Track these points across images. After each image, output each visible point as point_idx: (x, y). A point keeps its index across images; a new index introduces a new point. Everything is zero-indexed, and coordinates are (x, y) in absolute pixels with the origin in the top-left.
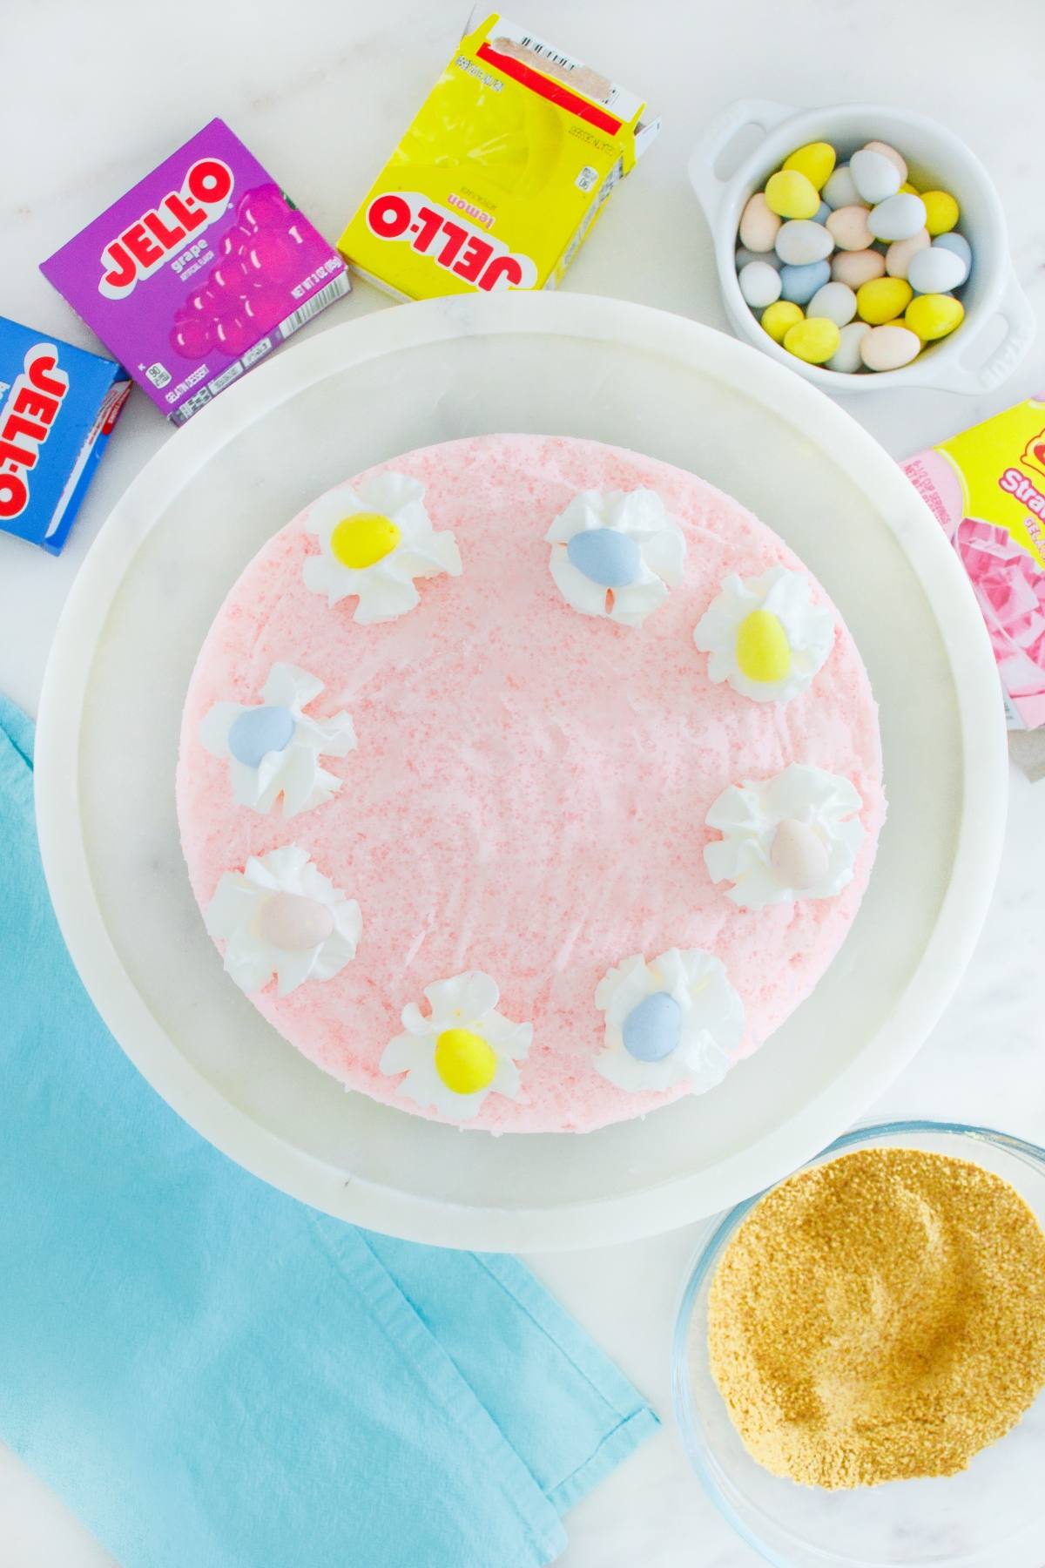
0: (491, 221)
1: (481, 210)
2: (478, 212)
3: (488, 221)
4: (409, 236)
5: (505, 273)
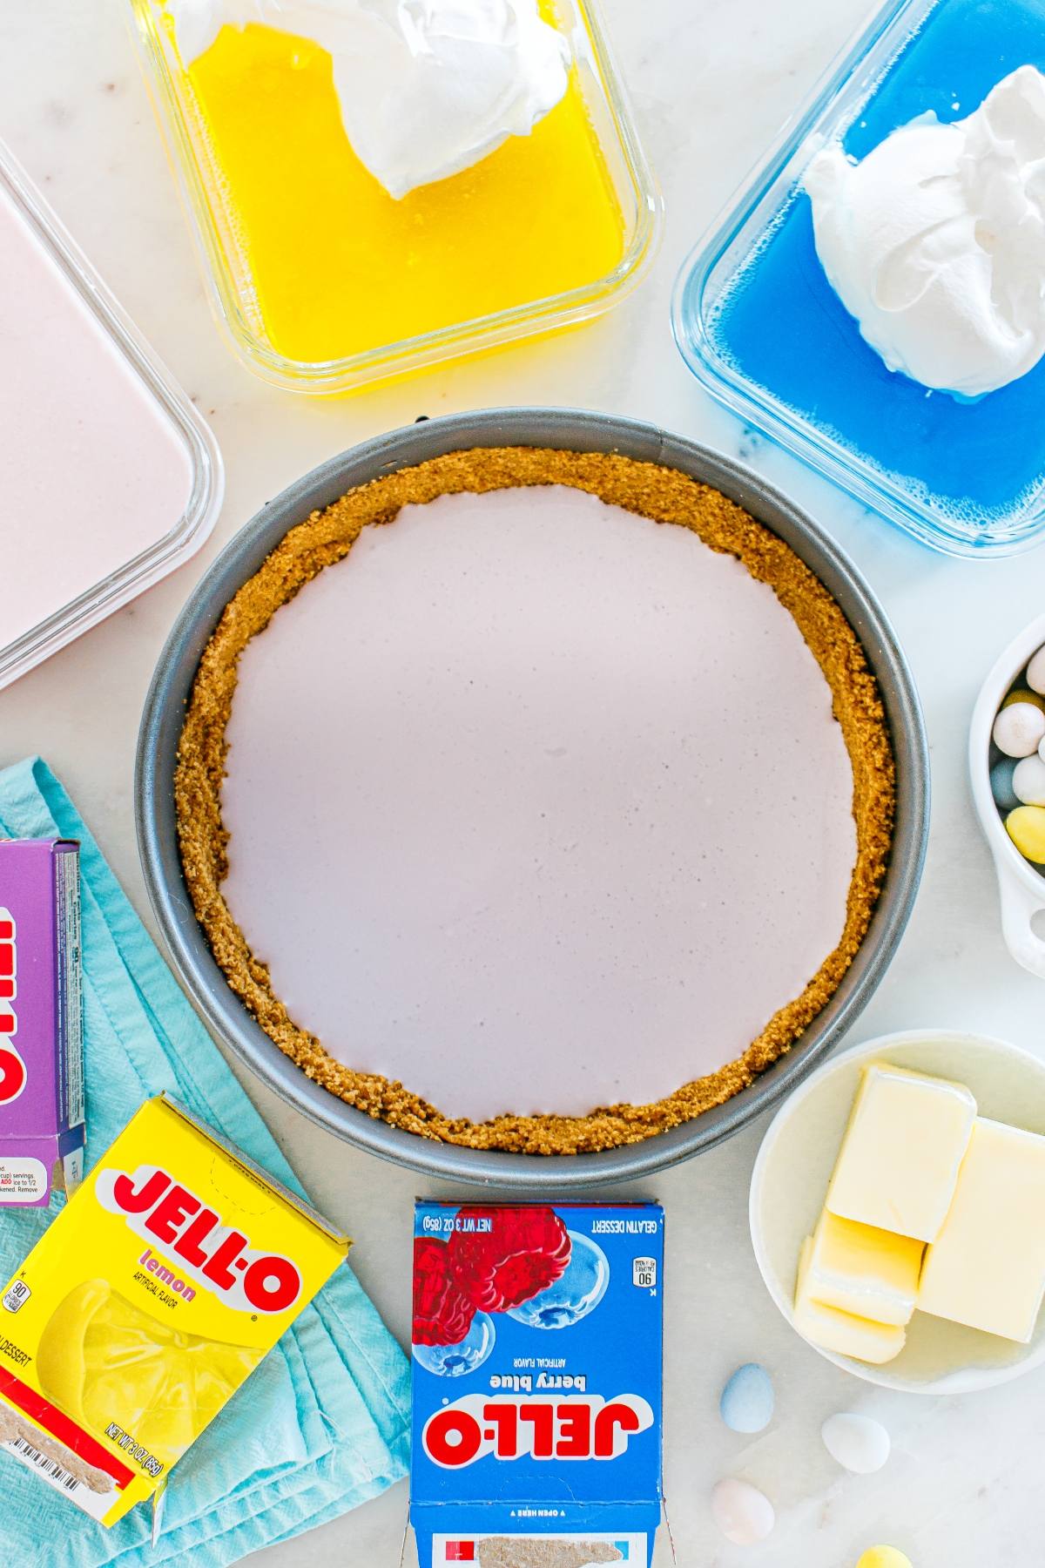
0: (143, 1261)
1: (152, 1276)
2: (158, 1274)
3: (147, 1261)
4: (250, 1254)
5: (135, 1192)
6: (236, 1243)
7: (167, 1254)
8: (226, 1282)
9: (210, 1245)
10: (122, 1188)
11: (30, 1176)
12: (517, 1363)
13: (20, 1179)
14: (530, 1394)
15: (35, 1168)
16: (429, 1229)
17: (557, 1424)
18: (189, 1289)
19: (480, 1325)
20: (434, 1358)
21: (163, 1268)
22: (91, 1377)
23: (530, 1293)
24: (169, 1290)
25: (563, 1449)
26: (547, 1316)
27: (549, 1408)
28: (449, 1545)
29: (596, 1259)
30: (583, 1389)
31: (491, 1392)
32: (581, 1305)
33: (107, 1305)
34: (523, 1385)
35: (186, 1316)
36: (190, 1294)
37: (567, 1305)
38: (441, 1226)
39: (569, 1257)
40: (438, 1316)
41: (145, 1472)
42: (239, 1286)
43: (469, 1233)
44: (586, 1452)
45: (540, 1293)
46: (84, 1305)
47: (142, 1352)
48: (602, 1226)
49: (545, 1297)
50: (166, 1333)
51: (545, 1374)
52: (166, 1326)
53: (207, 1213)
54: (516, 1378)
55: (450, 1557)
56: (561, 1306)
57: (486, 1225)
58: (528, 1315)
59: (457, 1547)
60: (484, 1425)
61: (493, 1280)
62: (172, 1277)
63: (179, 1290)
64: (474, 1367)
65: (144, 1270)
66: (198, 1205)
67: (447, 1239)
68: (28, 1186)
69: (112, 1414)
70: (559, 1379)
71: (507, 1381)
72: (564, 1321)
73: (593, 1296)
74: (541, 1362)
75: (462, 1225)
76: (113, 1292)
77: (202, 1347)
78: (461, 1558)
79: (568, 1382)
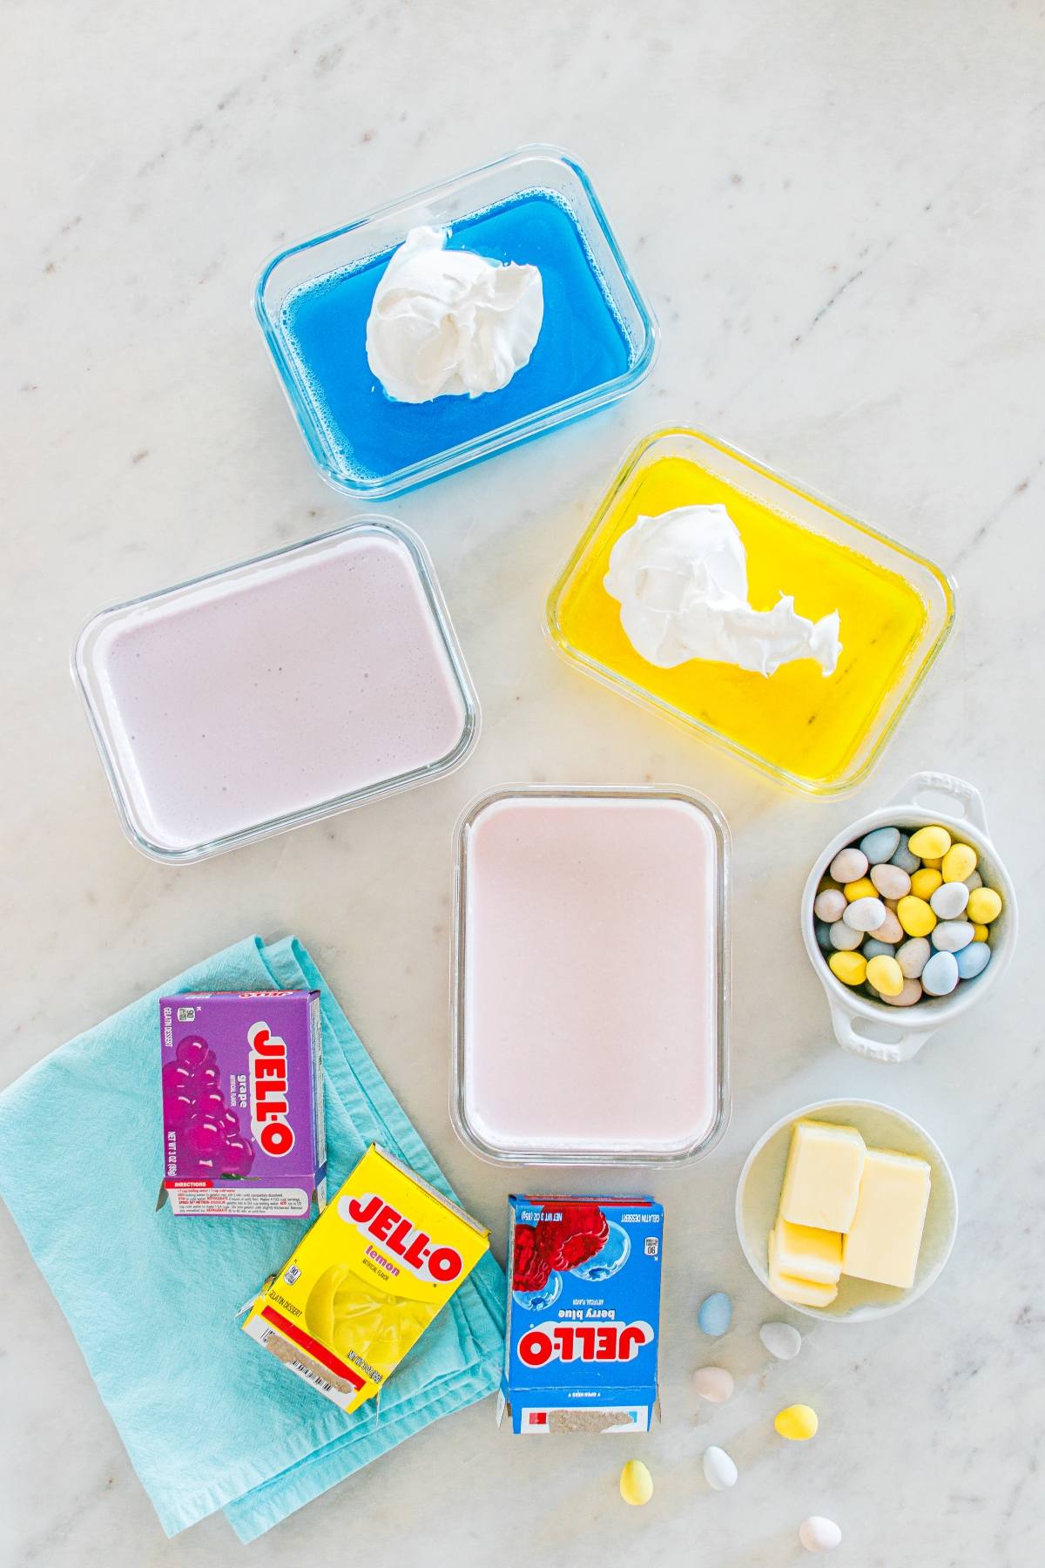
0: (367, 1252)
1: (373, 1261)
2: (377, 1260)
3: (370, 1252)
4: (432, 1247)
5: (362, 1210)
6: (423, 1240)
7: (382, 1247)
8: (418, 1264)
9: (408, 1241)
10: (354, 1206)
11: (298, 1200)
12: (576, 1302)
13: (291, 1202)
14: (582, 1321)
15: (300, 1194)
16: (525, 1219)
17: (597, 1339)
18: (395, 1269)
19: (554, 1279)
20: (526, 1299)
21: (379, 1256)
22: (338, 1323)
23: (584, 1259)
24: (384, 1269)
25: (601, 1355)
26: (593, 1273)
27: (593, 1330)
28: (532, 1415)
29: (624, 1238)
30: (613, 1318)
31: (559, 1320)
32: (613, 1267)
33: (346, 1279)
34: (578, 1316)
35: (393, 1286)
36: (396, 1272)
37: (606, 1266)
38: (532, 1216)
39: (607, 1237)
40: (529, 1273)
41: (372, 1381)
42: (426, 1265)
43: (548, 1222)
44: (614, 1357)
45: (589, 1259)
46: (333, 1280)
47: (368, 1308)
48: (627, 1218)
49: (592, 1261)
50: (384, 1296)
51: (591, 1309)
52: (382, 1292)
53: (405, 1222)
54: (574, 1312)
55: (532, 1422)
56: (602, 1267)
57: (559, 1217)
58: (581, 1273)
59: (536, 1416)
60: (554, 1340)
61: (562, 1251)
62: (385, 1262)
63: (390, 1269)
64: (549, 1304)
65: (368, 1257)
66: (399, 1217)
67: (535, 1226)
68: (296, 1206)
69: (351, 1345)
70: (599, 1312)
71: (568, 1313)
72: (603, 1276)
73: (620, 1261)
74: (589, 1301)
75: (544, 1217)
76: (350, 1272)
77: (404, 1304)
78: (539, 1423)
79: (604, 1314)
